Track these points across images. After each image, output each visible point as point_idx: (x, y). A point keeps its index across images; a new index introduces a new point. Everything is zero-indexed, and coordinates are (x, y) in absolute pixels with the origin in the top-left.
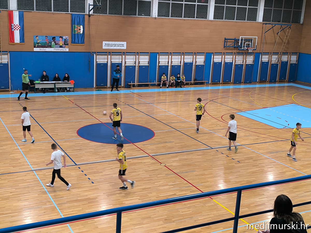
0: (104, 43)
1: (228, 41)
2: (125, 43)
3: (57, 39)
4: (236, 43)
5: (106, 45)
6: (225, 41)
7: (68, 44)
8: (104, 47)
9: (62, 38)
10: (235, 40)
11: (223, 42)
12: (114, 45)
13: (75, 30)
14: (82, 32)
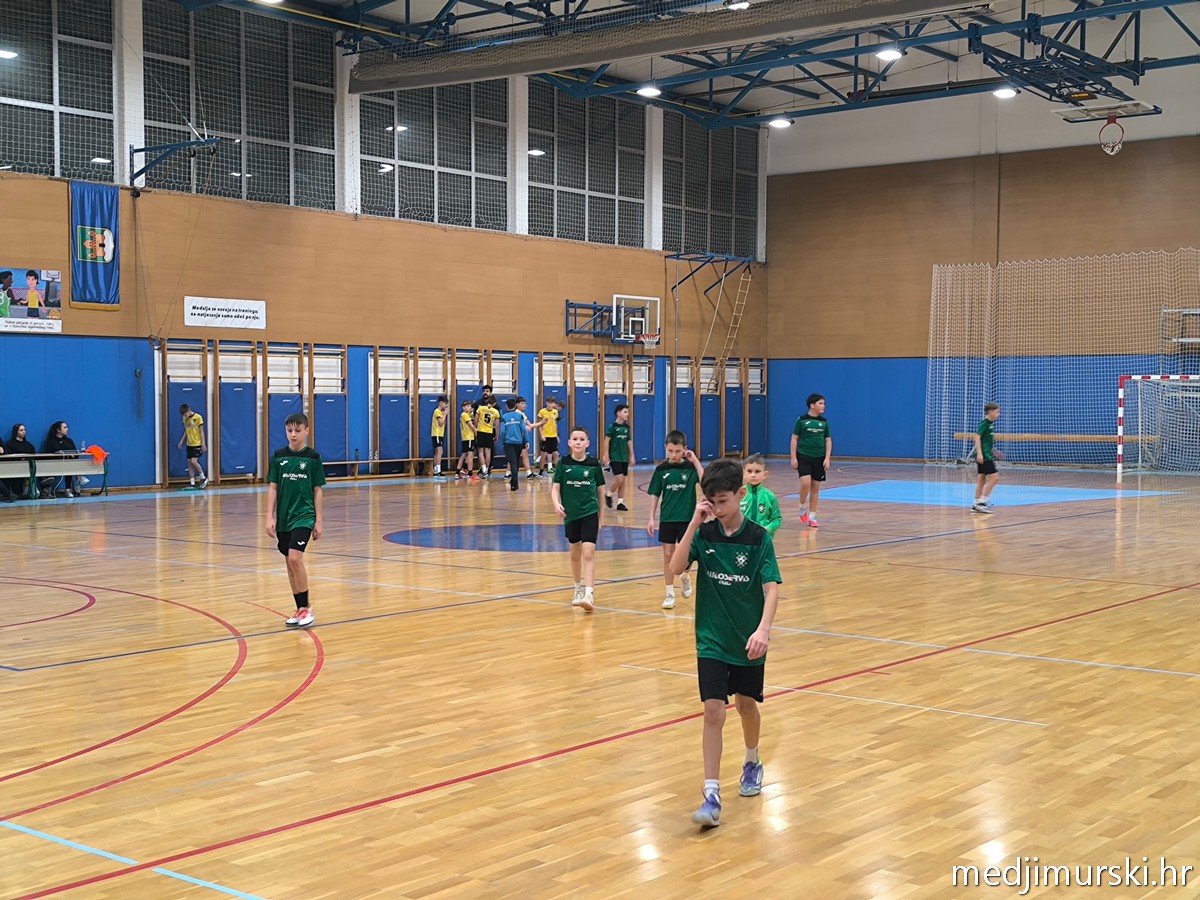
0: (189, 302)
1: (579, 311)
2: (260, 306)
3: (17, 279)
4: (598, 320)
5: (196, 311)
6: (567, 311)
7: (58, 305)
8: (189, 321)
9: (37, 277)
10: (594, 308)
11: (562, 314)
12: (225, 313)
13: (84, 248)
14: (108, 258)
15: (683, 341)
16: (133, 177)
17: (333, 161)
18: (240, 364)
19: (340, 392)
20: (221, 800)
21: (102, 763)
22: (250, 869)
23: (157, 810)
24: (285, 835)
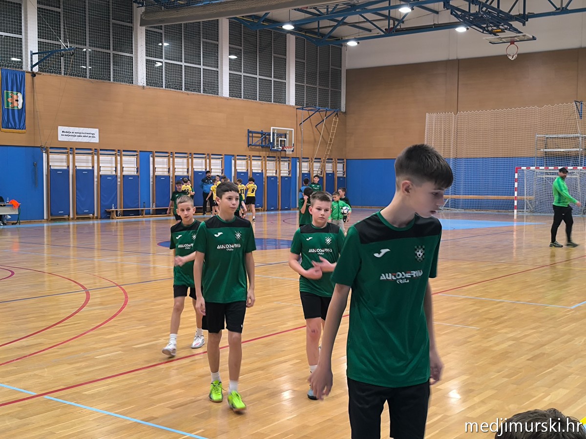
0: (61, 129)
1: (254, 135)
2: (96, 131)
4: (264, 139)
5: (64, 134)
6: (248, 135)
8: (60, 138)
10: (262, 134)
11: (246, 136)
12: (79, 135)
13: (8, 102)
14: (20, 107)
15: (304, 150)
16: (32, 66)
17: (132, 59)
18: (86, 160)
19: (136, 174)
20: (78, 365)
21: (18, 348)
22: (92, 396)
23: (46, 369)
24: (109, 380)
